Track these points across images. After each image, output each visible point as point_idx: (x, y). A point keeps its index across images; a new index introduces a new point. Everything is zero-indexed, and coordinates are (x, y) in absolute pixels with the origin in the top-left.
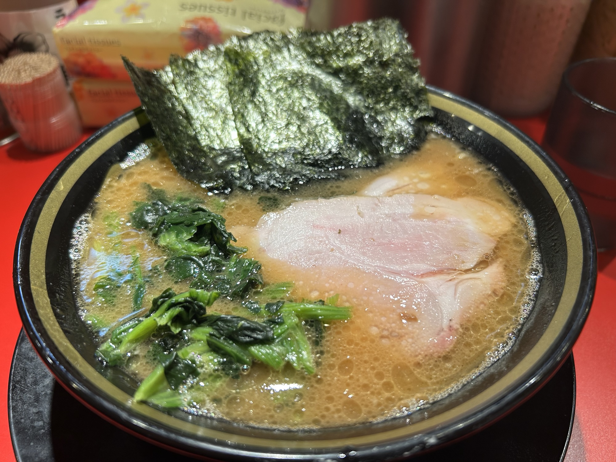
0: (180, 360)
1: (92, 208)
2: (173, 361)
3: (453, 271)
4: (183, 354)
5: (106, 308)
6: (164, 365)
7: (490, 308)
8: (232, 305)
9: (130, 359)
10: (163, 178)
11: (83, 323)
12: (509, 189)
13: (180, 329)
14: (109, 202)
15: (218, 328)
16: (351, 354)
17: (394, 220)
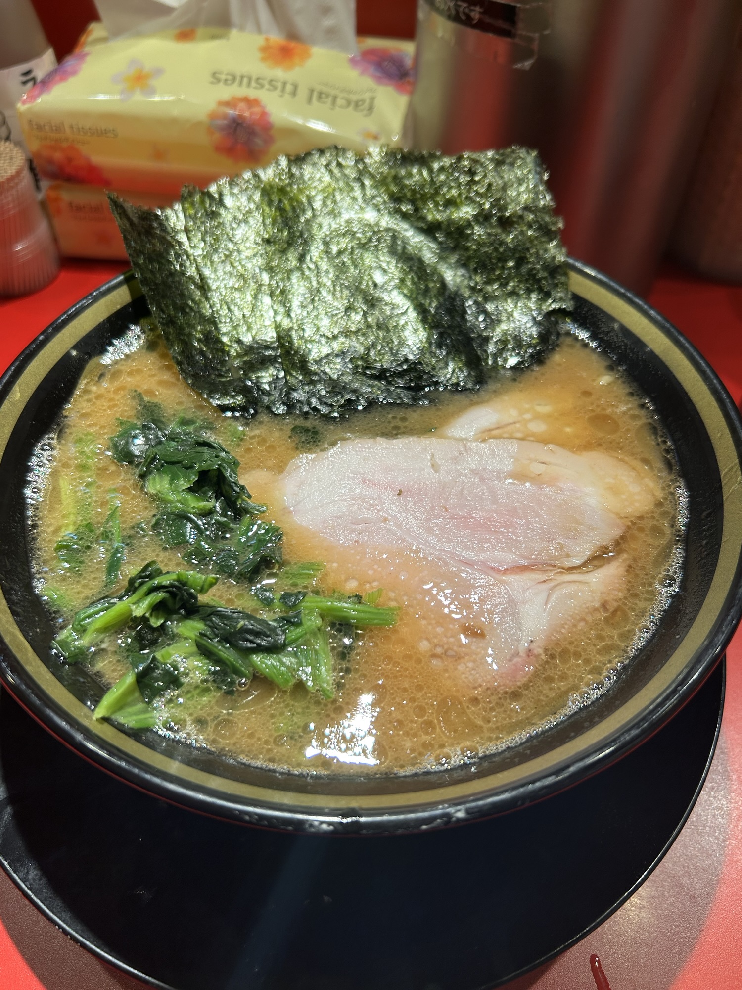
0: (159, 665)
1: (58, 425)
2: (149, 665)
3: (551, 568)
4: (163, 656)
5: (69, 577)
6: (136, 670)
7: (591, 629)
8: (235, 591)
9: (95, 653)
10: (160, 383)
11: (38, 599)
12: (665, 442)
13: (162, 621)
14: (84, 416)
15: (211, 624)
16: (387, 677)
17: (482, 479)
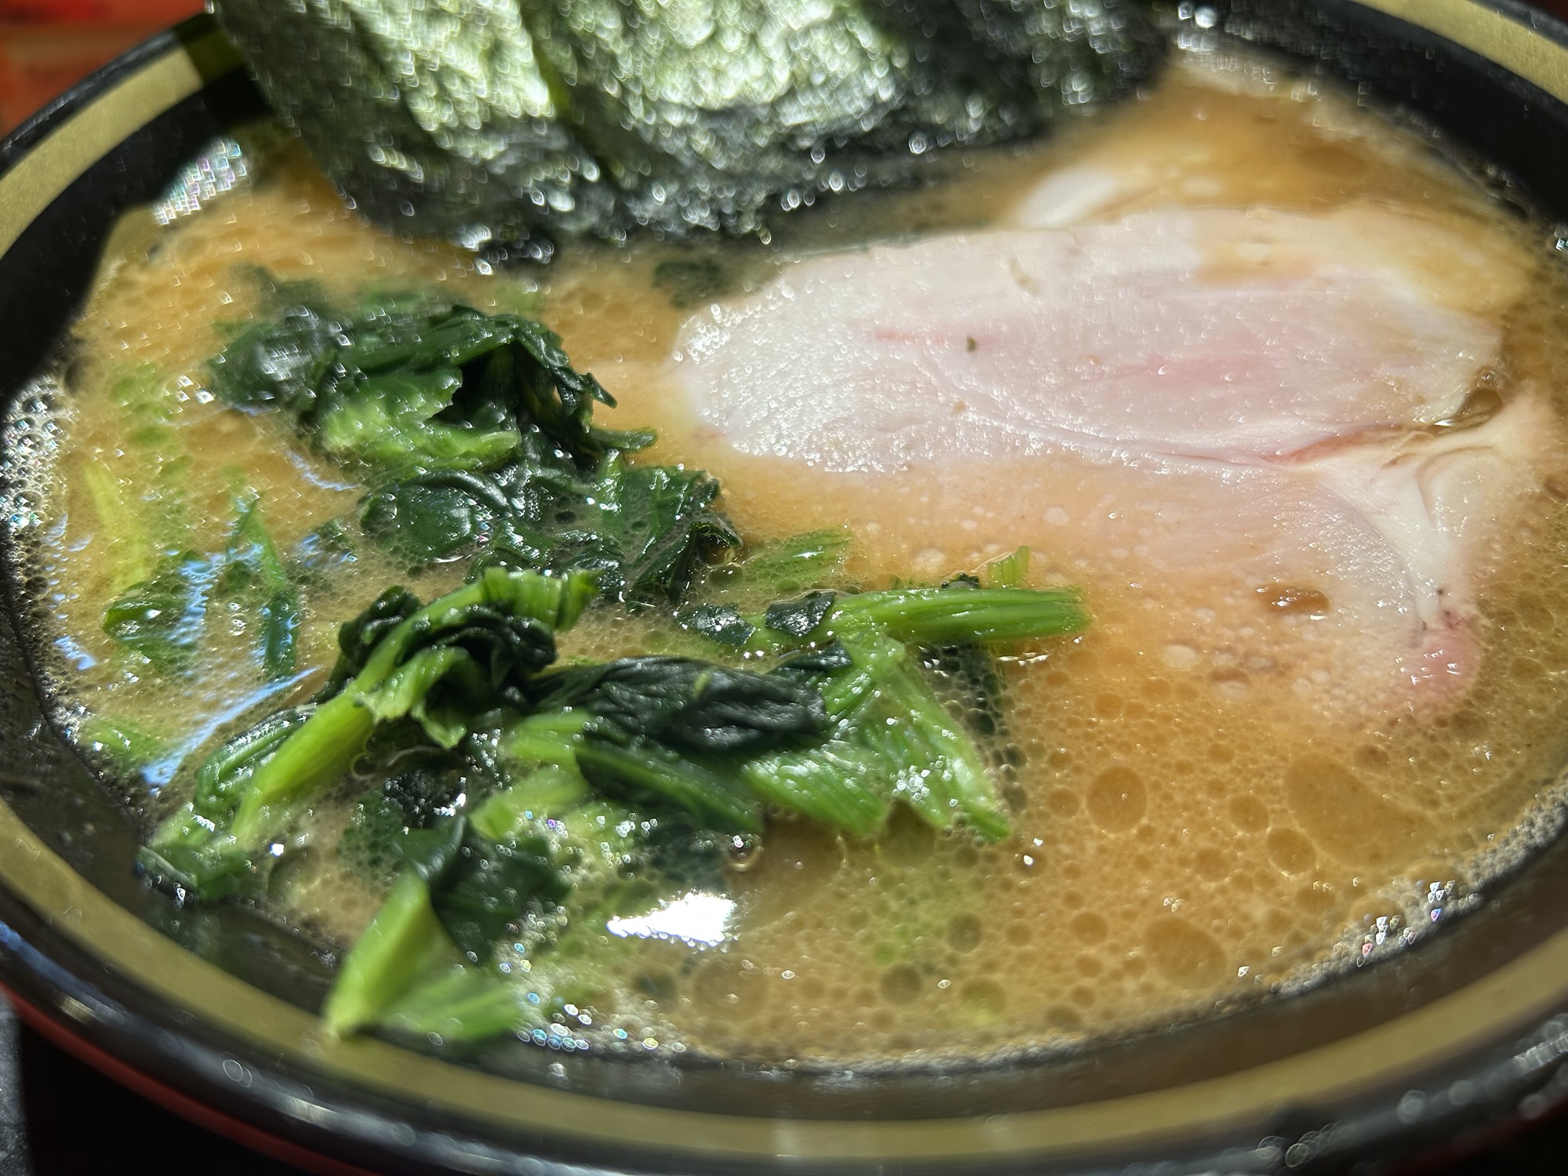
0: (485, 847)
1: (63, 359)
2: (460, 853)
3: (1394, 434)
4: (490, 822)
5: (162, 689)
6: (424, 870)
7: (1556, 540)
8: (639, 629)
9: (281, 863)
10: (313, 244)
11: (80, 755)
12: (1482, 172)
13: (462, 731)
14: (127, 334)
15: (609, 706)
16: (1125, 748)
